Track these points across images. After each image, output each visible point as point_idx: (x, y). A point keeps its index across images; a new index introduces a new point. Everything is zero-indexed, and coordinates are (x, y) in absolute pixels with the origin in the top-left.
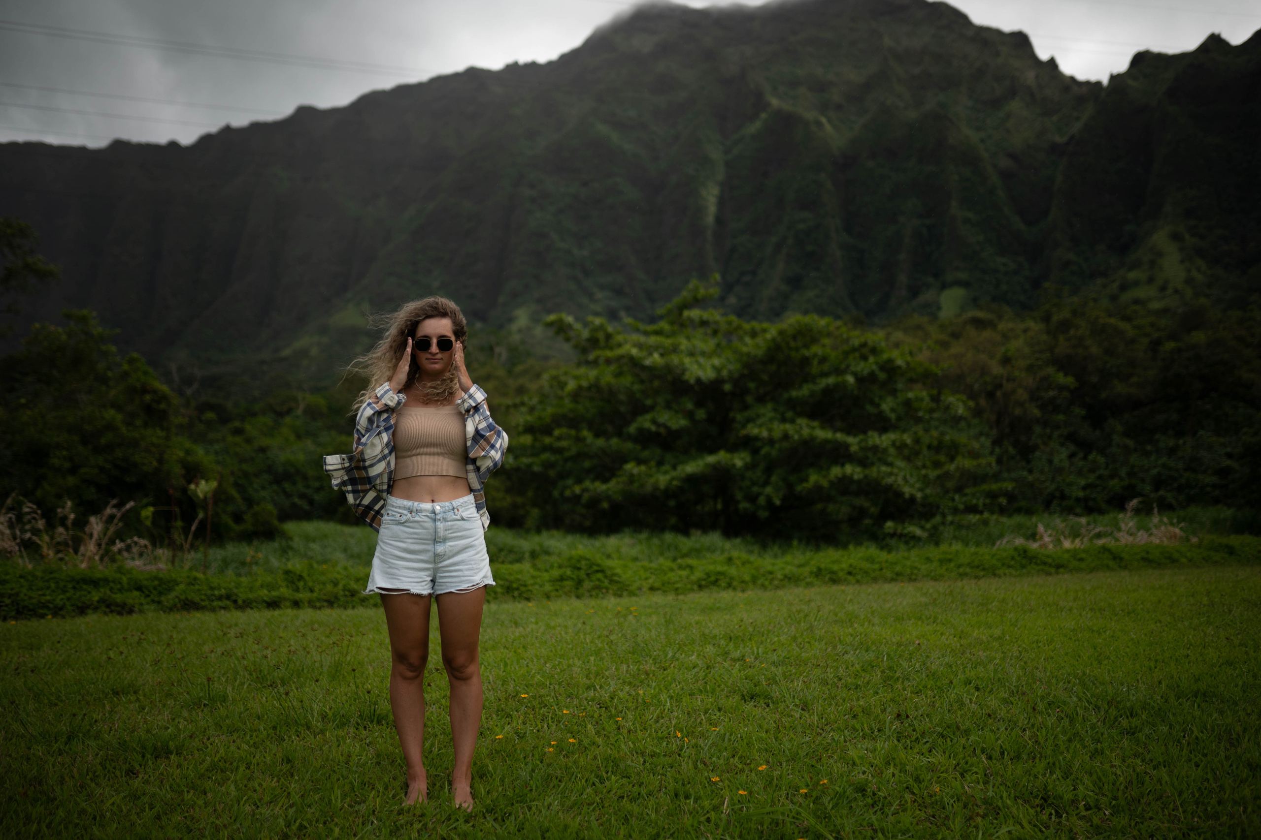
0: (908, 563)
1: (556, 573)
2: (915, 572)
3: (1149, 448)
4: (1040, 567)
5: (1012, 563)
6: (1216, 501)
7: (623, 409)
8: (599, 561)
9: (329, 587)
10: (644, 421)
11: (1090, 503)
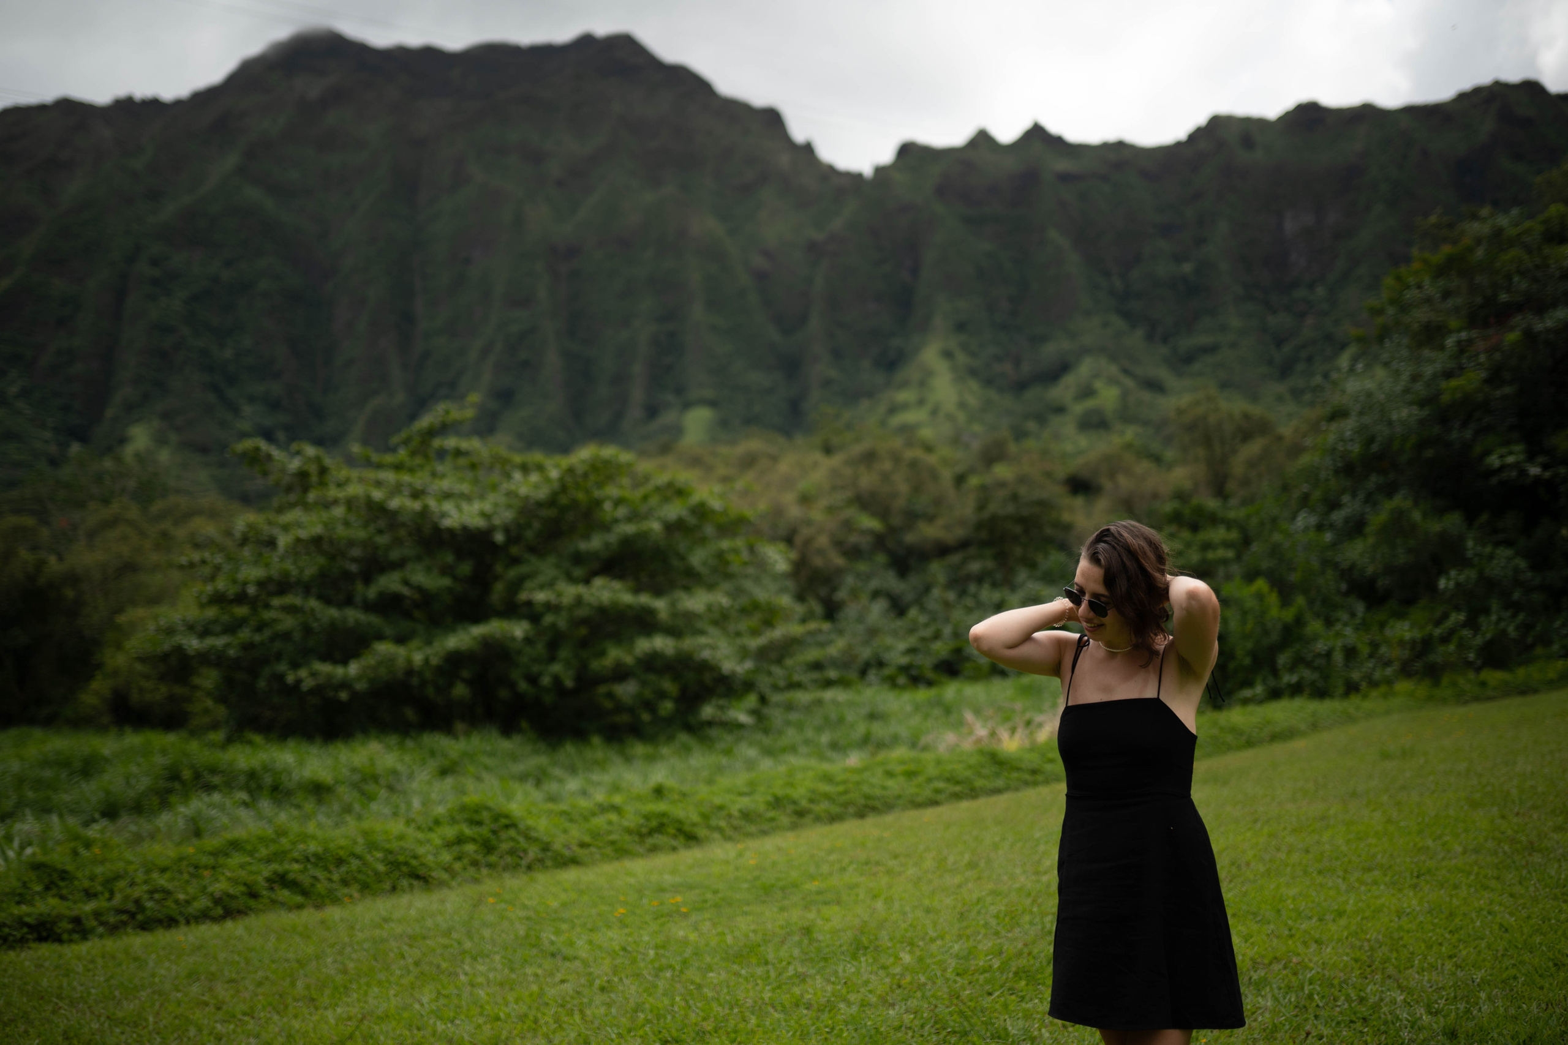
3: (969, 602)
4: (1015, 775)
5: (984, 771)
7: (353, 567)
10: (390, 582)
11: (914, 672)
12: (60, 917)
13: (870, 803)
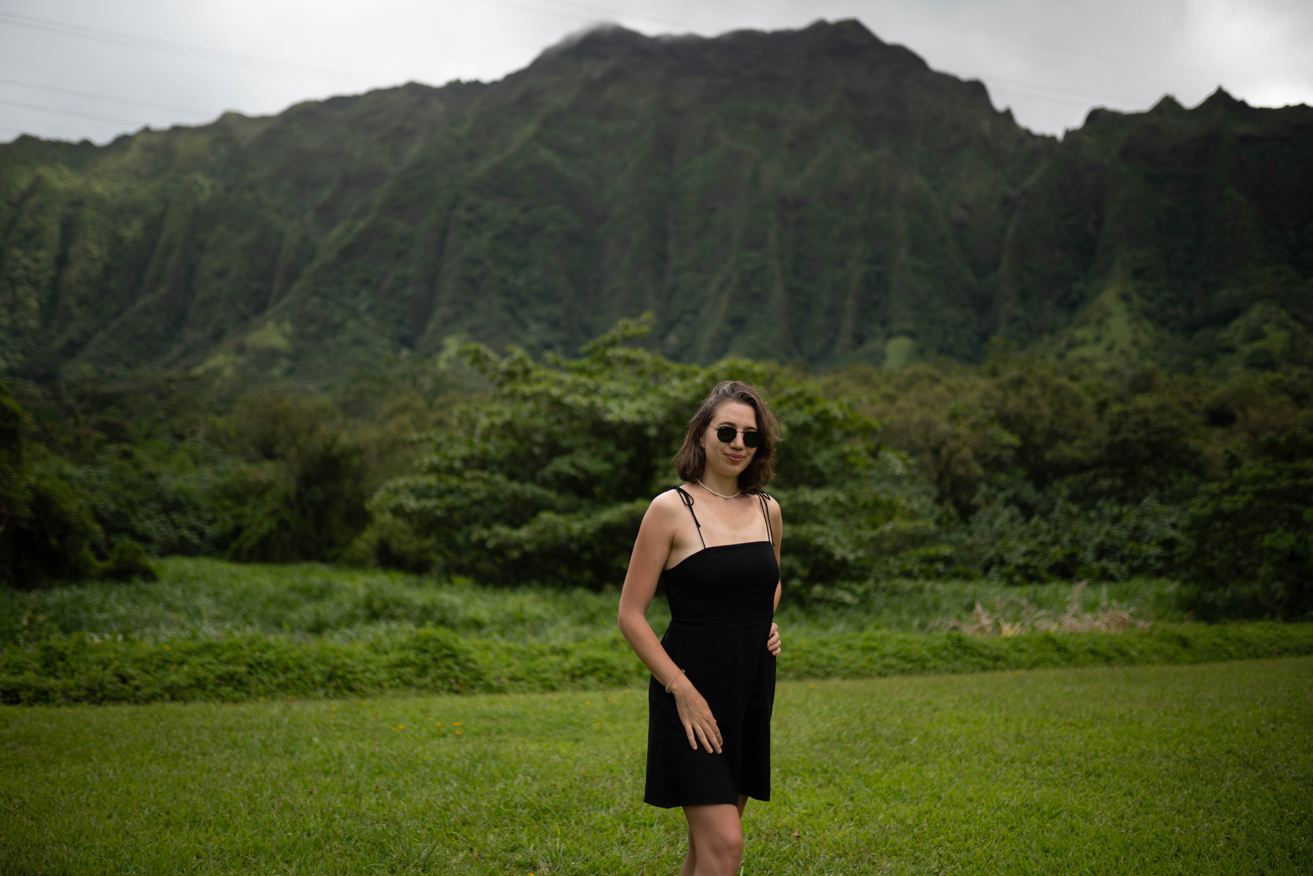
0: (825, 651)
1: (394, 657)
2: (833, 663)
3: (1093, 514)
4: (975, 659)
5: (944, 654)
6: (1159, 574)
7: (537, 450)
8: (453, 644)
9: (96, 671)
10: (562, 464)
11: (1030, 572)
12: (29, 688)
13: (813, 670)
